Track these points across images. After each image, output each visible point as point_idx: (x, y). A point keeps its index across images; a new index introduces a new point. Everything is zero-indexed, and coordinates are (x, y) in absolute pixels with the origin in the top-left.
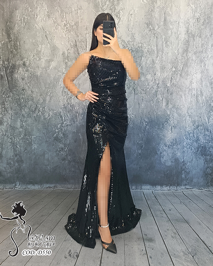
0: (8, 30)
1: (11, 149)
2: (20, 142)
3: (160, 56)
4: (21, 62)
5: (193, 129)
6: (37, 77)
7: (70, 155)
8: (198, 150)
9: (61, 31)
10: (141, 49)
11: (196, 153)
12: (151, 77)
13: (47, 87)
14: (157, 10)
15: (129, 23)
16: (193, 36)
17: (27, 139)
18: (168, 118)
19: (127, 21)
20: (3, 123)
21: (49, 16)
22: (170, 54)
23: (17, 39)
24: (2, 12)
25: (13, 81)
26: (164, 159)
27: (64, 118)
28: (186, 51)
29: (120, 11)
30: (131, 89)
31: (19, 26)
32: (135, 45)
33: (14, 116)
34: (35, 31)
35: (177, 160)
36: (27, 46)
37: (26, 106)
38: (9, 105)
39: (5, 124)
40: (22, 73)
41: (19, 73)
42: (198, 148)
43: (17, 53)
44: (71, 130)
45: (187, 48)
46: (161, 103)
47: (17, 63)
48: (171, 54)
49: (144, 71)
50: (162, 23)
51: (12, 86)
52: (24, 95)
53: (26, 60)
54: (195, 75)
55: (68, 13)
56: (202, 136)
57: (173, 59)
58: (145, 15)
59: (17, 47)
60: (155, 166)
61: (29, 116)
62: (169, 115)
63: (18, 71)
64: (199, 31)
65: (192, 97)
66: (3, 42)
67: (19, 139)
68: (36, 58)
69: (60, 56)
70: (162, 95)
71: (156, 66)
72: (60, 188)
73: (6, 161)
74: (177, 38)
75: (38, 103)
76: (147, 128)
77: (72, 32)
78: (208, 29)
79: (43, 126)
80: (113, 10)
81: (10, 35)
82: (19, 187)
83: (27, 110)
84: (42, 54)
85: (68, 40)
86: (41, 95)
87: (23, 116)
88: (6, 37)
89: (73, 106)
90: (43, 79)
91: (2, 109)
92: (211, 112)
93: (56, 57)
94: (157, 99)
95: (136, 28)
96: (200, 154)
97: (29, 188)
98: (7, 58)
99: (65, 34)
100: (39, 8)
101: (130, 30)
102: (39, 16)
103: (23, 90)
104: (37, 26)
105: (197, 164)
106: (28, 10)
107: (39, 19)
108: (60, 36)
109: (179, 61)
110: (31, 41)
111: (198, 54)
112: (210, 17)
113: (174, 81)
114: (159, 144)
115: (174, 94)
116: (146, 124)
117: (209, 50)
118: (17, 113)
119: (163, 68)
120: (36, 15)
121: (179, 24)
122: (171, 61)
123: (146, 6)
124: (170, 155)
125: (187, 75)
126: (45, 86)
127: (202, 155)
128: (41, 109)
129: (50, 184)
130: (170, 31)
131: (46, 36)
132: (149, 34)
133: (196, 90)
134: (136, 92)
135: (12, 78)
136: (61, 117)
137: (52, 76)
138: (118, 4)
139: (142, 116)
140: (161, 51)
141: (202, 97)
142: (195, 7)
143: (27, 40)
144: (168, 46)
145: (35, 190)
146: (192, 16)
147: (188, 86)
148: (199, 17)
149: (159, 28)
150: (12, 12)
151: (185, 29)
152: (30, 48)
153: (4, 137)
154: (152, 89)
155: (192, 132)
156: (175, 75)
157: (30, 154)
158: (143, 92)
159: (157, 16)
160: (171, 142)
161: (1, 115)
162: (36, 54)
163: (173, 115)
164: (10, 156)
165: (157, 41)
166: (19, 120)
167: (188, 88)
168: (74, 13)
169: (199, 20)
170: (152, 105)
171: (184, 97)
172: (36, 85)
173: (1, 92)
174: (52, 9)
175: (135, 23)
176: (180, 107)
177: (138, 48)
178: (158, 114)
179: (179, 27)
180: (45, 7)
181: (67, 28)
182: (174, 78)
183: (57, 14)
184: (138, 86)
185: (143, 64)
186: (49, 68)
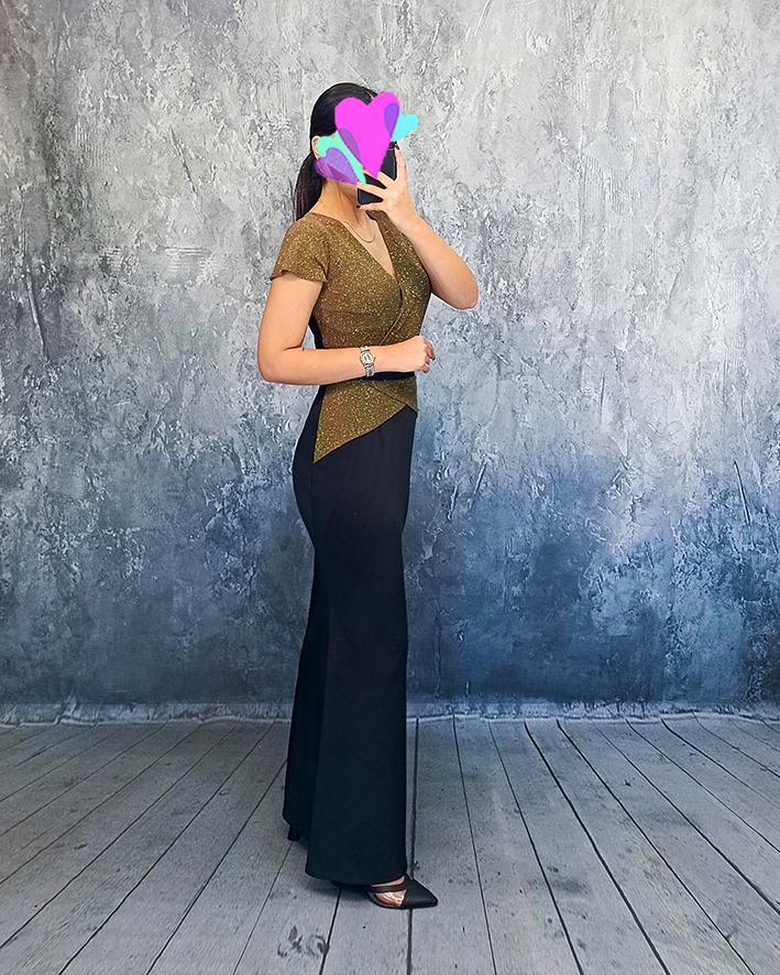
0: (48, 143)
1: (47, 577)
2: (82, 552)
3: (593, 242)
4: (94, 259)
5: (708, 505)
6: (150, 312)
7: (262, 597)
8: (724, 577)
9: (241, 147)
10: (525, 216)
11: (715, 590)
12: (560, 316)
13: (185, 349)
14: (583, 80)
15: (484, 125)
16: (712, 174)
17: (108, 539)
18: (622, 469)
19: (475, 114)
20: (22, 480)
21: (196, 95)
22: (628, 235)
23: (79, 176)
24: (28, 76)
25: (59, 327)
26: (605, 613)
27: (246, 462)
28: (686, 225)
29: (454, 80)
30: (487, 356)
31: (88, 129)
32: (503, 201)
33: (60, 457)
34: (146, 147)
35: (646, 616)
36: (116, 202)
37: (105, 418)
38: (43, 418)
39: (29, 484)
41: (85, 298)
42: (723, 573)
43: (78, 226)
44: (270, 505)
45: (691, 215)
46: (594, 413)
47: (80, 262)
48: (630, 235)
49: (535, 294)
50: (601, 125)
51: (58, 344)
52: (102, 376)
53: (111, 249)
54: (720, 314)
55: (266, 85)
56: (737, 530)
57: (638, 255)
58: (542, 96)
59: (80, 204)
60: (570, 640)
61: (118, 454)
62: (623, 460)
63: (80, 292)
64: (732, 154)
65: (708, 394)
66: (29, 184)
67: (78, 538)
68: (147, 244)
69: (236, 239)
70: (598, 383)
71: (576, 279)
72: (226, 714)
73: (28, 623)
74: (655, 179)
75: (151, 406)
76: (543, 507)
77: (277, 154)
78: (765, 149)
79: (169, 491)
80: (427, 76)
81: (54, 160)
82: (77, 715)
83: (109, 433)
84: (169, 230)
85: (263, 182)
86: (163, 378)
87: (97, 456)
88: (40, 168)
89: (276, 420)
90: (169, 321)
91: (18, 428)
92: (772, 442)
93: (218, 241)
94: (578, 394)
95: (509, 141)
96: (731, 591)
97: (114, 719)
98: (40, 244)
99: (254, 160)
100: (162, 62)
101: (485, 147)
102: (160, 94)
103: (99, 359)
104: (153, 130)
105: (719, 629)
106: (122, 73)
107: (160, 104)
108: (237, 165)
109: (660, 260)
110: (131, 183)
111: (729, 239)
112: (771, 106)
113: (641, 333)
114: (585, 565)
115: (644, 382)
116: (542, 488)
117: (771, 224)
118: (74, 443)
119: (602, 286)
120: (149, 89)
121: (660, 129)
122: (630, 261)
123: (544, 64)
124: (626, 599)
125: (691, 313)
126: (178, 343)
127: (737, 597)
128: (163, 427)
129: (190, 702)
130: (629, 154)
131: (184, 165)
132: (553, 163)
133: (721, 368)
134: (502, 369)
135: (57, 315)
136: (235, 457)
137: (206, 311)
138: (447, 53)
139: (525, 458)
140: (595, 223)
141: (743, 394)
142: (719, 68)
143: (117, 180)
144: (622, 205)
145: (135, 724)
146: (708, 102)
147: (695, 354)
148: (734, 106)
149: (589, 141)
150: (63, 78)
151: (684, 147)
152: (128, 208)
153: (22, 533)
154: (561, 358)
155: (706, 517)
156: (644, 310)
157: (117, 595)
158: (529, 369)
159: (582, 98)
160: (630, 555)
161: (14, 451)
162: (148, 231)
163: (638, 460)
164: (44, 602)
165: (583, 188)
166: (80, 471)
167: (694, 362)
168: (286, 86)
169: (732, 115)
170: (563, 417)
171: (678, 394)
172: (147, 340)
173: (16, 368)
174: (208, 69)
175: (505, 122)
176: (665, 428)
177: (515, 212)
178: (585, 453)
179: (663, 138)
180: (184, 61)
181: (261, 138)
182: (642, 323)
183: (227, 89)
184: (512, 348)
185: (533, 269)
186: (194, 280)
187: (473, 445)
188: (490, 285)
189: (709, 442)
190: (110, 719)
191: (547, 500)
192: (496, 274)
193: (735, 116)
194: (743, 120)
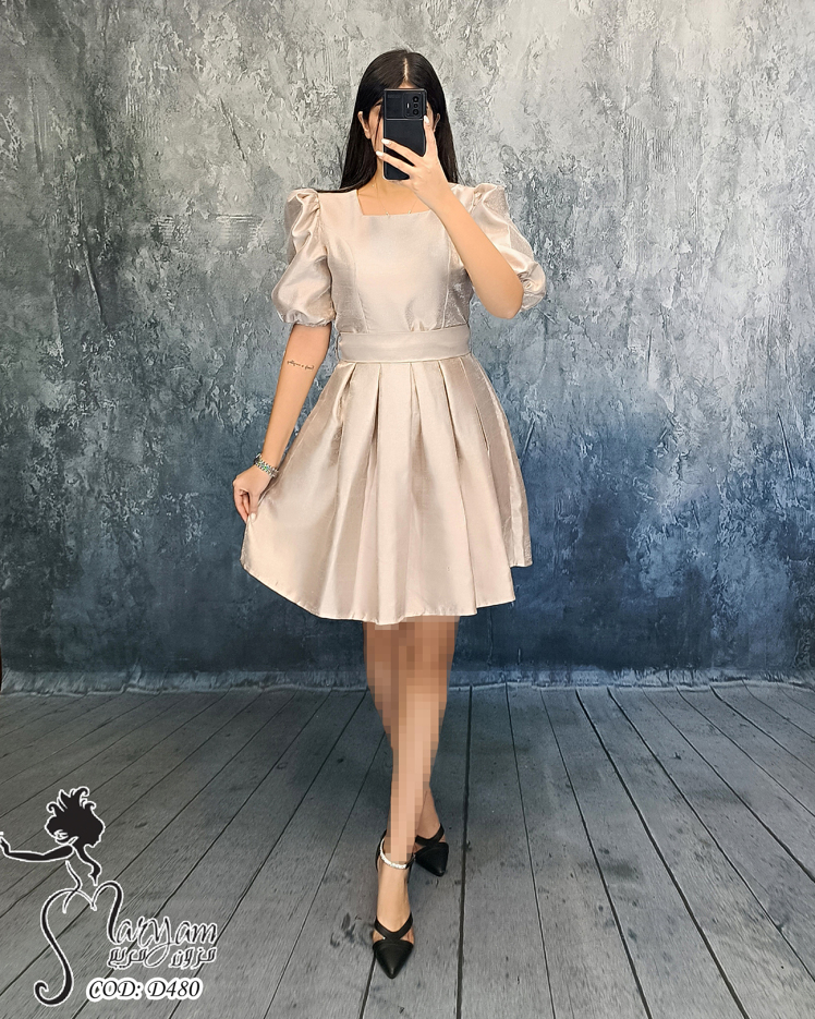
0: (99, 115)
1: (109, 544)
2: (143, 519)
3: (636, 201)
4: (146, 228)
5: (752, 461)
6: (202, 279)
8: (768, 534)
9: (288, 114)
10: (570, 177)
11: (759, 548)
12: (606, 274)
13: (238, 314)
14: (626, 40)
15: (529, 88)
16: (754, 132)
17: (168, 506)
18: (669, 426)
19: (520, 78)
20: (83, 446)
21: (243, 65)
22: (670, 195)
23: (130, 147)
24: (78, 49)
25: (115, 294)
26: (653, 575)
28: (731, 183)
29: (498, 44)
30: (533, 316)
31: (139, 100)
32: (549, 162)
33: (120, 420)
34: (195, 117)
35: (692, 576)
36: (169, 170)
37: (161, 382)
38: (101, 381)
39: (90, 449)
40: (149, 264)
41: (138, 266)
42: (768, 530)
43: (130, 195)
45: (734, 172)
46: (641, 370)
47: (132, 231)
48: (673, 193)
49: (580, 254)
50: (645, 86)
51: (115, 309)
52: (157, 342)
53: (162, 218)
54: (765, 270)
55: (312, 54)
56: (781, 485)
57: (682, 213)
58: (586, 58)
59: (131, 174)
60: (619, 604)
61: (175, 417)
62: (670, 417)
63: (133, 261)
64: (775, 112)
65: (753, 349)
66: (82, 156)
67: (138, 505)
68: (198, 213)
70: (645, 342)
71: (621, 238)
72: (285, 683)
73: (93, 591)
74: (697, 138)
75: (205, 371)
76: (592, 467)
77: (324, 121)
78: (809, 107)
79: (224, 456)
80: (471, 41)
81: (105, 132)
82: (142, 684)
83: (166, 396)
84: (220, 198)
85: (312, 148)
86: (216, 343)
87: (154, 418)
88: (92, 140)
90: (222, 289)
91: (78, 392)
93: (269, 207)
94: (625, 352)
95: (553, 103)
96: (776, 550)
97: (178, 687)
98: (94, 214)
99: (302, 128)
100: (210, 33)
101: (529, 110)
102: (208, 65)
103: (154, 325)
104: (202, 99)
105: (764, 589)
106: (170, 44)
107: (208, 74)
108: (285, 133)
109: (705, 219)
110: (181, 152)
111: (774, 196)
113: (687, 291)
114: (633, 524)
115: (689, 340)
116: (590, 447)
118: (132, 407)
120: (198, 60)
121: (703, 88)
122: (674, 219)
124: (673, 559)
125: (737, 271)
126: (230, 309)
127: (782, 556)
128: (217, 391)
129: (250, 671)
130: (671, 114)
131: (234, 134)
132: (597, 124)
133: (766, 323)
134: (550, 328)
135: (113, 284)
137: (257, 276)
138: (490, 17)
139: (573, 416)
140: (639, 182)
141: (787, 347)
142: (760, 28)
143: (167, 150)
144: (664, 164)
145: (197, 693)
146: (749, 61)
147: (740, 311)
148: (775, 65)
149: (633, 102)
150: (113, 50)
151: (725, 106)
152: (179, 177)
153: (84, 501)
154: (608, 316)
155: (750, 473)
156: (690, 267)
157: (177, 563)
158: (576, 328)
159: (626, 60)
160: (677, 514)
161: (74, 416)
162: (200, 200)
163: (685, 416)
164: (108, 570)
165: (626, 150)
166: (138, 435)
167: (739, 319)
168: (332, 53)
169: (774, 73)
170: (610, 375)
171: (724, 349)
172: (199, 306)
173: (75, 335)
174: (256, 39)
175: (549, 85)
176: (711, 384)
177: (560, 174)
178: (632, 410)
179: (705, 98)
180: (232, 30)
181: (308, 105)
182: (687, 281)
183: (274, 57)
184: (558, 308)
185: (578, 230)
186: (245, 247)
187: (521, 403)
188: (536, 246)
189: (753, 396)
190: (174, 688)
191: (595, 460)
192: (542, 234)
193: (777, 74)
194: (784, 78)
